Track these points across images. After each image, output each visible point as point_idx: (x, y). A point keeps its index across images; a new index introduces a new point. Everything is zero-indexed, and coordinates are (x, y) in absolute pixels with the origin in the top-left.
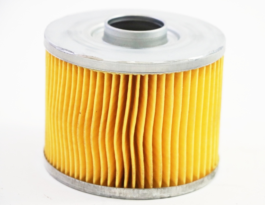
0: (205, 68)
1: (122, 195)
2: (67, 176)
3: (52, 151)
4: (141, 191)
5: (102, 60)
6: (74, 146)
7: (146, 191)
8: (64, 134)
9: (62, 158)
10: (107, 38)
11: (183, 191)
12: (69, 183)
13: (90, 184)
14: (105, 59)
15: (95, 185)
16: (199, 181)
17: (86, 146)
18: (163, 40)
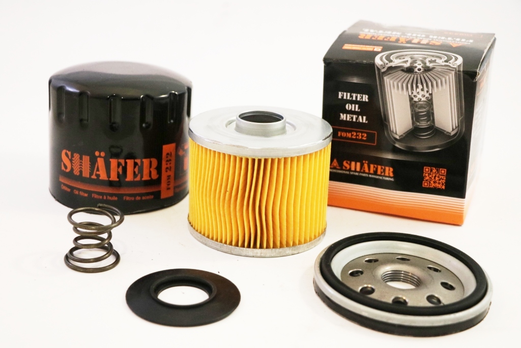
0: (323, 150)
1: (262, 255)
2: (216, 242)
3: (201, 222)
4: (278, 250)
5: (247, 148)
6: (222, 218)
7: (281, 250)
8: (212, 208)
9: (210, 227)
10: (239, 129)
11: (307, 248)
12: (219, 248)
13: (236, 247)
14: (249, 148)
15: (241, 248)
16: (317, 239)
17: (232, 217)
18: (283, 131)
